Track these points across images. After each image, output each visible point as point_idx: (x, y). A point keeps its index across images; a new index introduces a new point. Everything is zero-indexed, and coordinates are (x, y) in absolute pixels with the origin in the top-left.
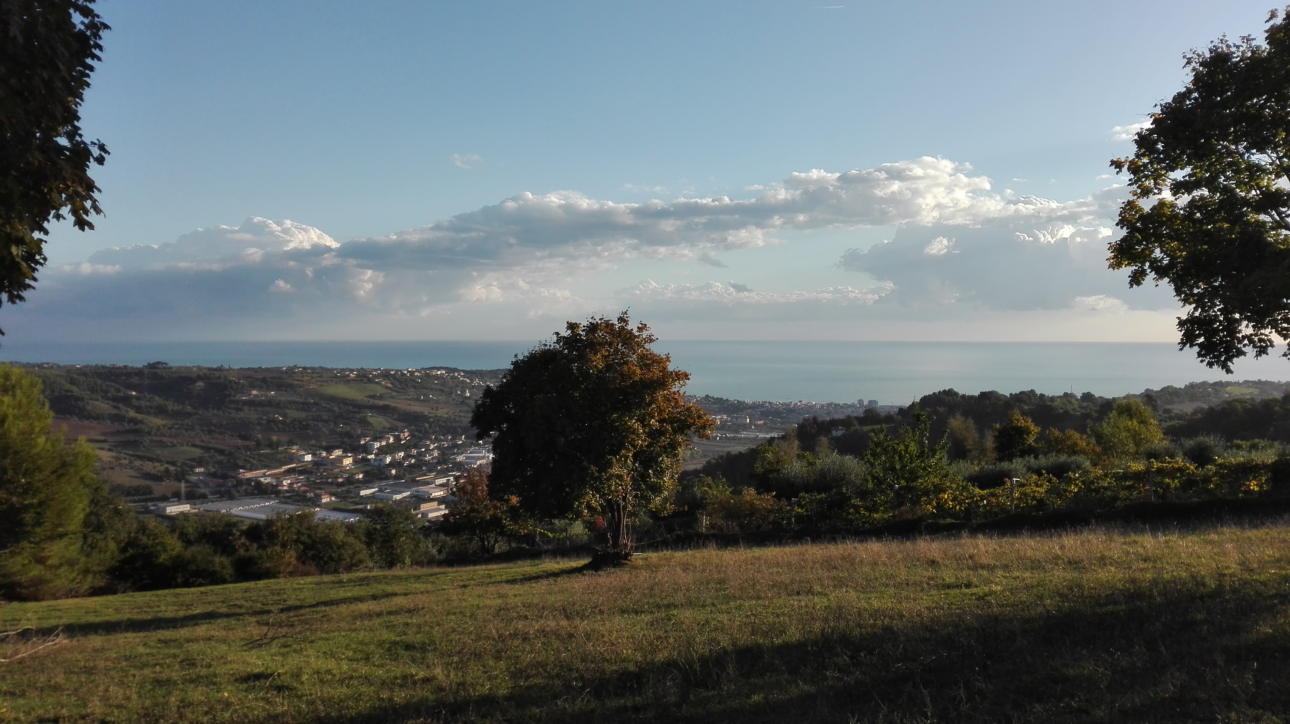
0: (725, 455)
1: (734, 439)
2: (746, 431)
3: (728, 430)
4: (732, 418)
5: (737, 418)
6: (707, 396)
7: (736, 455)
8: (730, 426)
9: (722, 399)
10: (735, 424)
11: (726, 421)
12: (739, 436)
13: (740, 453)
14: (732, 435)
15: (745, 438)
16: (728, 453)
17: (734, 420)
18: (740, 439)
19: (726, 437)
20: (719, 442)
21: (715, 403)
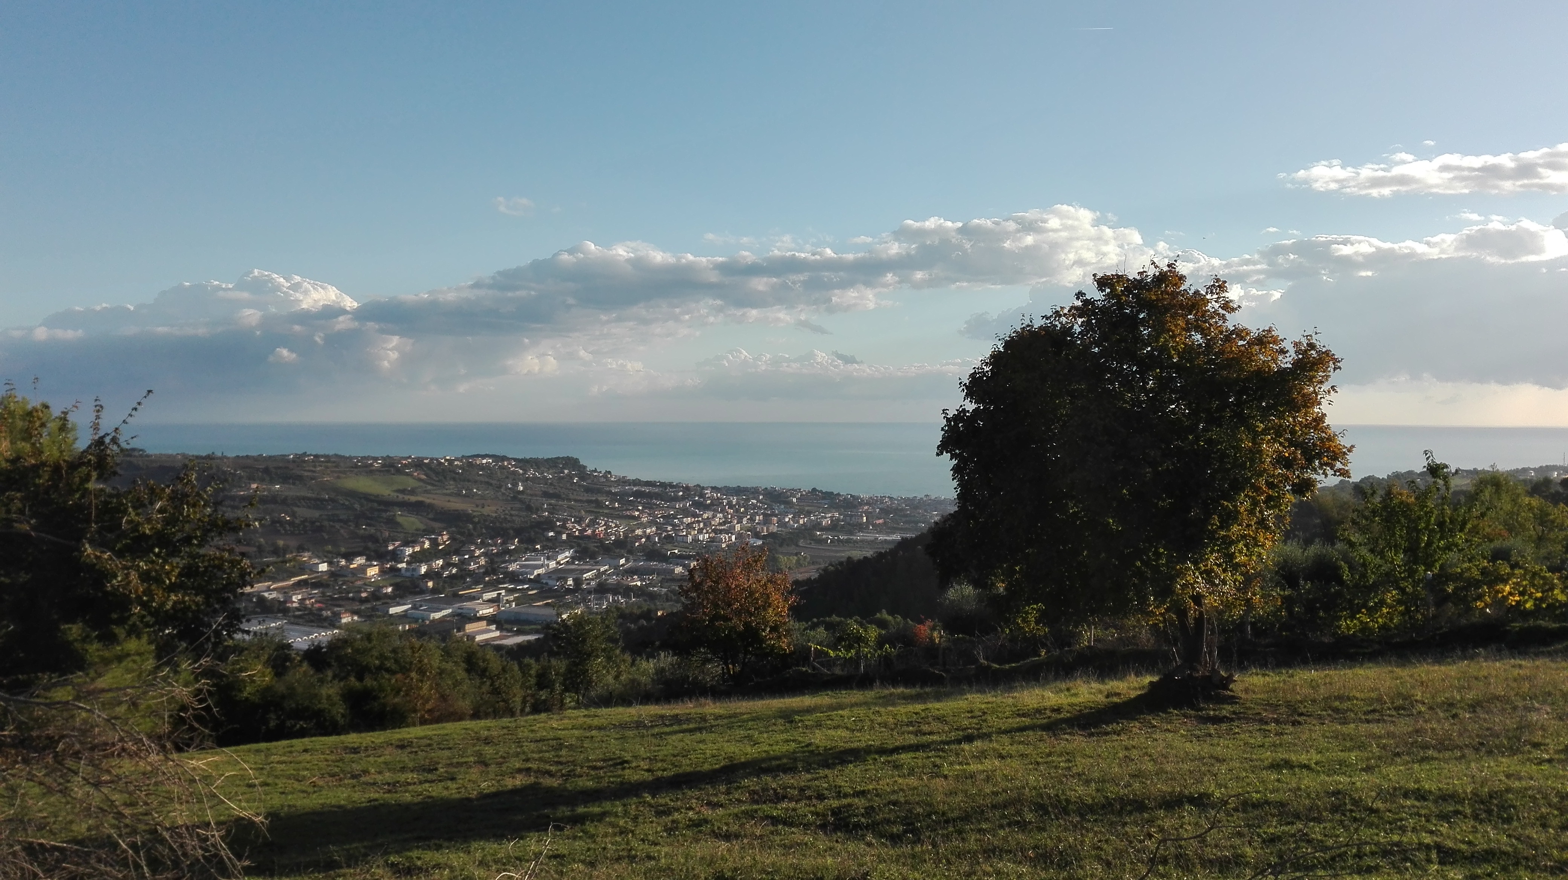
0: (844, 561)
1: (848, 541)
2: (863, 532)
3: (840, 531)
4: (845, 516)
5: (851, 516)
6: (814, 490)
8: (843, 526)
9: (832, 493)
10: (849, 524)
11: (838, 520)
12: (855, 538)
13: (864, 558)
14: (846, 537)
15: (862, 541)
17: (848, 519)
21: (824, 498)
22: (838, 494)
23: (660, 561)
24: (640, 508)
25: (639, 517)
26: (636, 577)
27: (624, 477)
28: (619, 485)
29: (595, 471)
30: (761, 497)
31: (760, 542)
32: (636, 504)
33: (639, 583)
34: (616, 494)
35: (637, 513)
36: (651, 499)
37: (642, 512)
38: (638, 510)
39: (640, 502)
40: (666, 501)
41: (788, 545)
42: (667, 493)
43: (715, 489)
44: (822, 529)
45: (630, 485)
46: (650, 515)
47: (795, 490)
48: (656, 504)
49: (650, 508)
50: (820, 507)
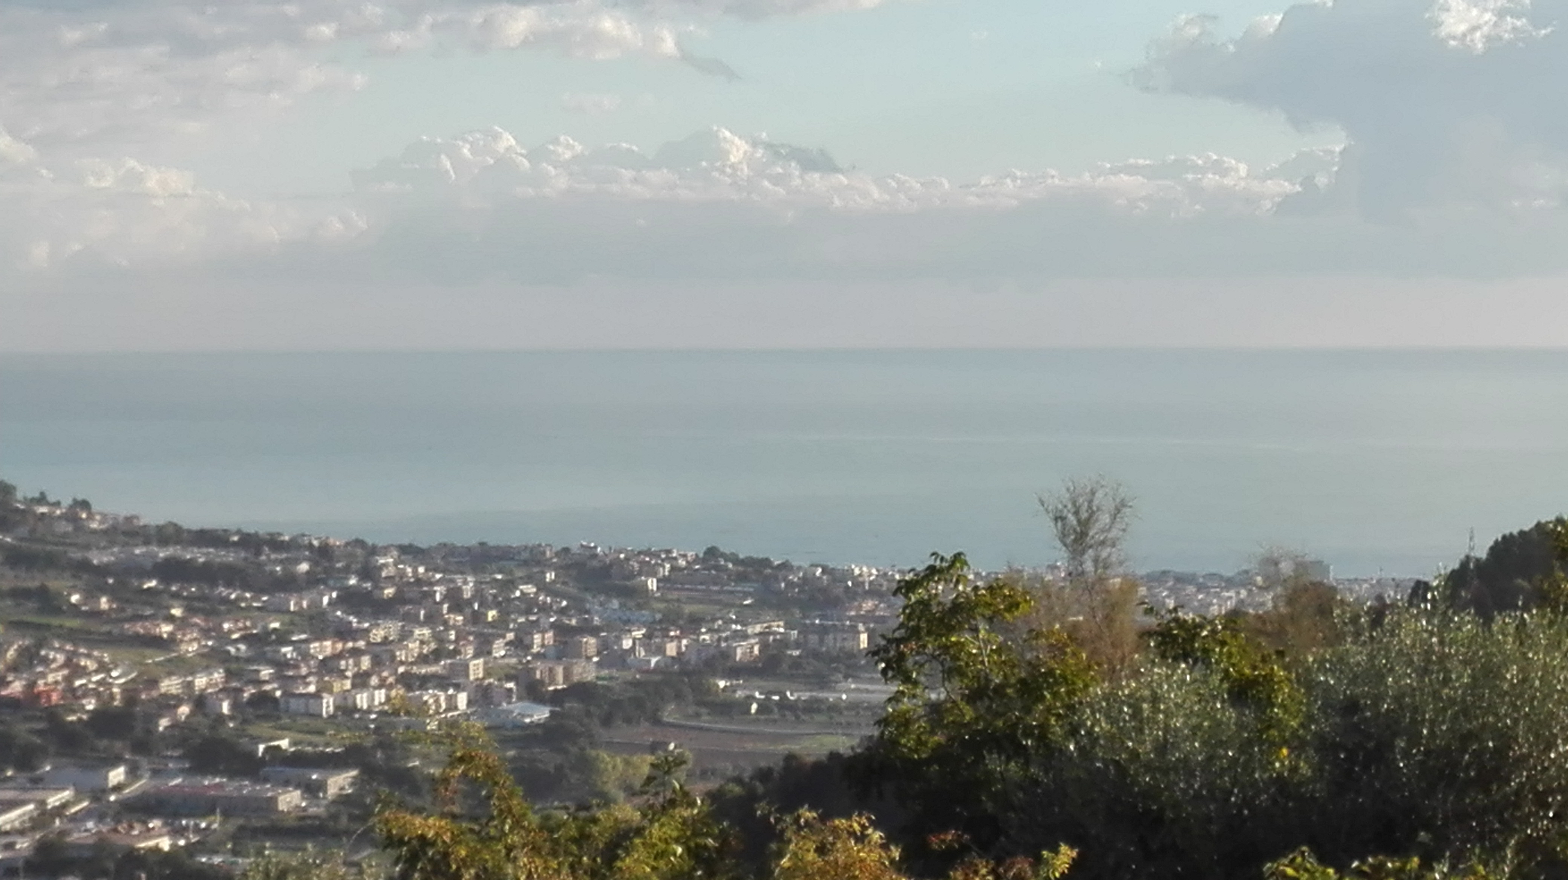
0: (777, 765)
1: (812, 707)
2: (856, 679)
3: (791, 678)
4: (804, 630)
5: (823, 631)
6: (712, 552)
7: (818, 766)
8: (796, 663)
9: (765, 563)
10: (816, 655)
11: (784, 643)
12: (831, 697)
13: (834, 756)
14: (805, 696)
15: (853, 706)
16: (790, 758)
17: (813, 638)
18: (835, 708)
19: (784, 705)
20: (756, 721)
21: (742, 578)
22: (785, 566)
23: (232, 774)
24: (177, 612)
25: (169, 643)
26: (155, 824)
27: (129, 519)
28: (113, 543)
29: (42, 500)
30: (550, 576)
31: (541, 714)
32: (165, 600)
33: (165, 844)
34: (102, 571)
35: (166, 629)
36: (214, 584)
37: (181, 624)
38: (171, 619)
39: (176, 596)
40: (259, 591)
41: (628, 720)
42: (260, 565)
43: (410, 552)
44: (735, 671)
45: (147, 543)
46: (206, 633)
47: (656, 555)
48: (226, 601)
49: (209, 613)
50: (729, 606)
